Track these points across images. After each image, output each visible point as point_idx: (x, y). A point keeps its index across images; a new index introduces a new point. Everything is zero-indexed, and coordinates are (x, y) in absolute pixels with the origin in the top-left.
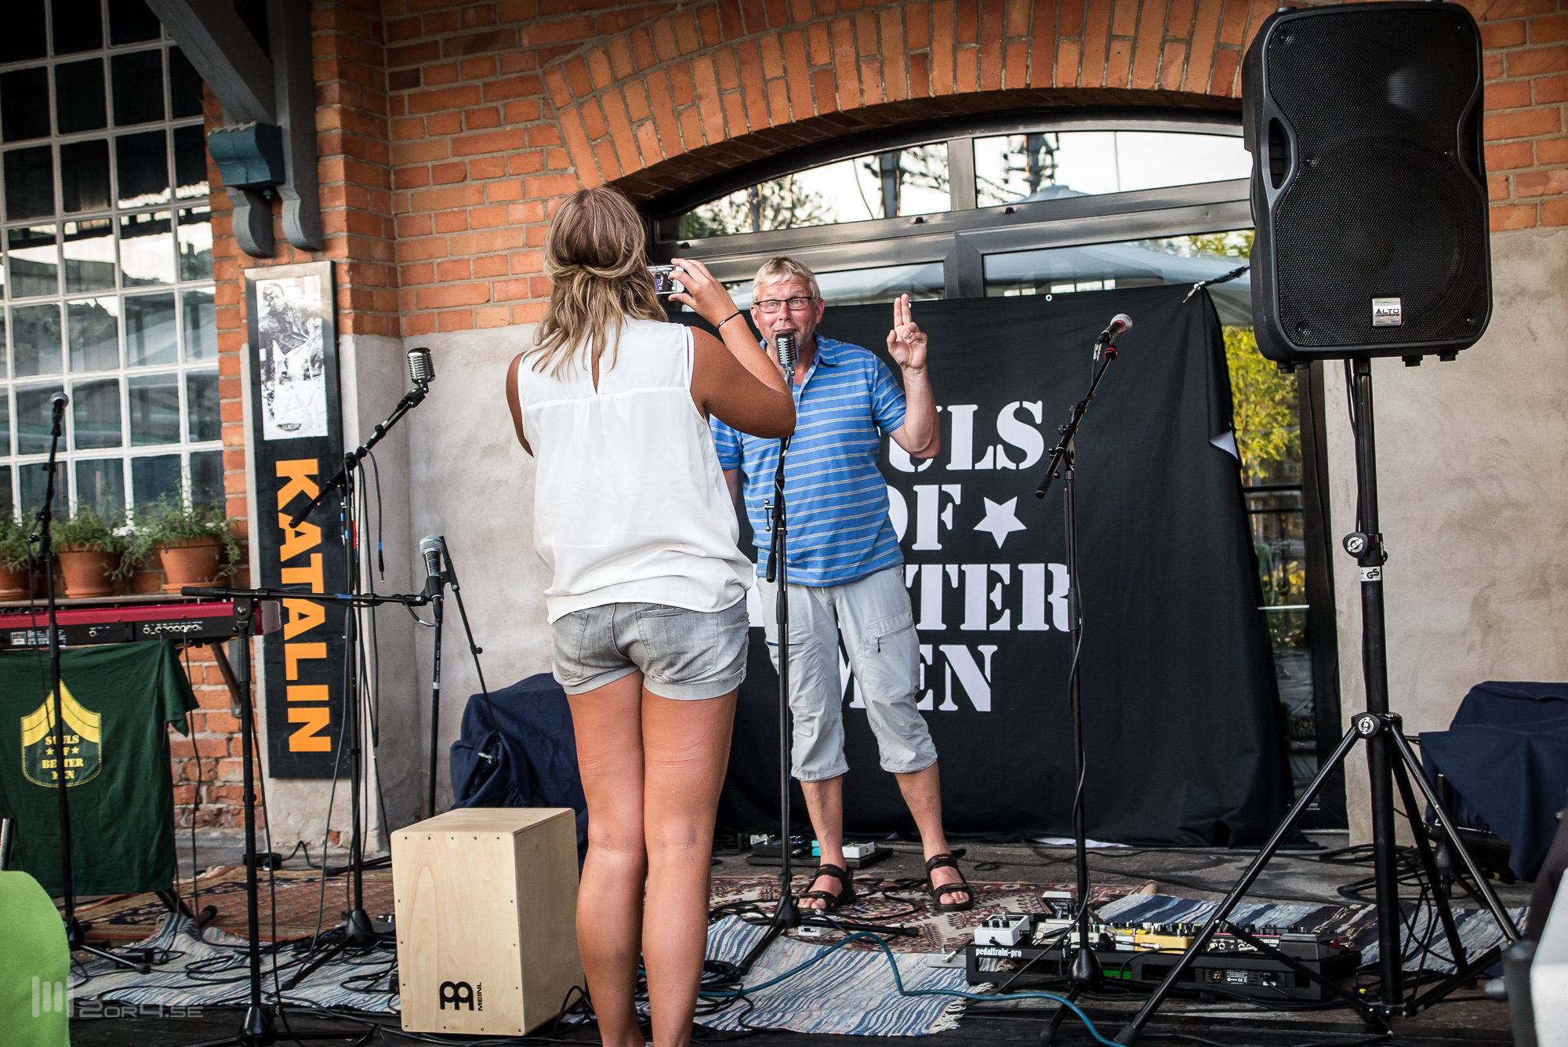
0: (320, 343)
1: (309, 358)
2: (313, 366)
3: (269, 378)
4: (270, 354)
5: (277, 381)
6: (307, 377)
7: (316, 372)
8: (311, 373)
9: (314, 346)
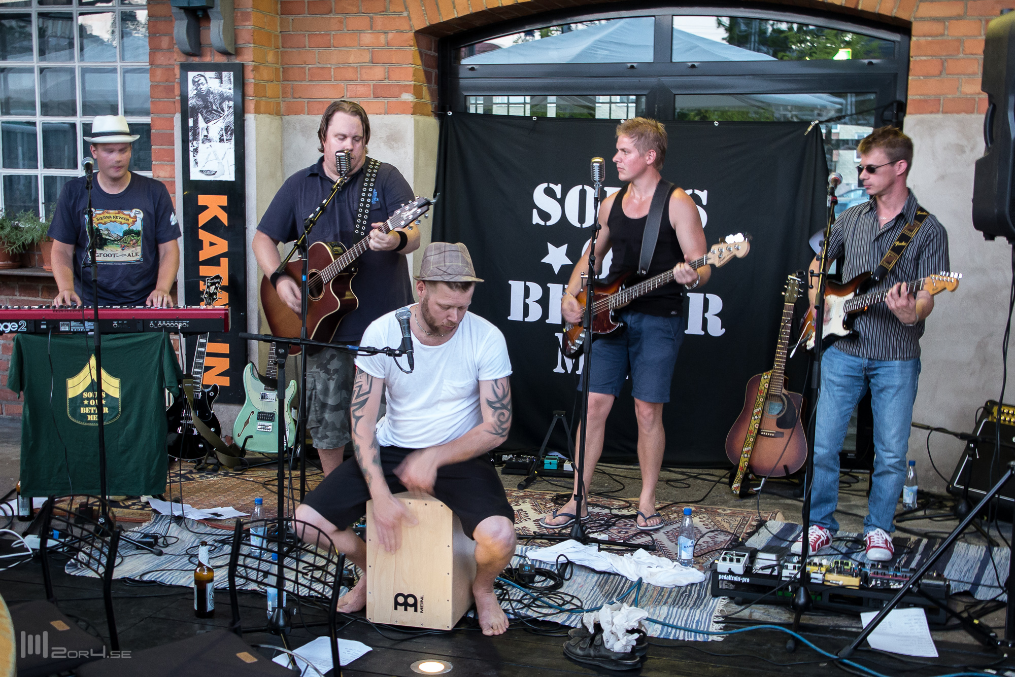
0: (232, 118)
1: (224, 128)
2: (226, 133)
3: (195, 138)
4: (196, 122)
5: (200, 142)
6: (221, 140)
7: (228, 138)
8: (225, 137)
9: (227, 120)
